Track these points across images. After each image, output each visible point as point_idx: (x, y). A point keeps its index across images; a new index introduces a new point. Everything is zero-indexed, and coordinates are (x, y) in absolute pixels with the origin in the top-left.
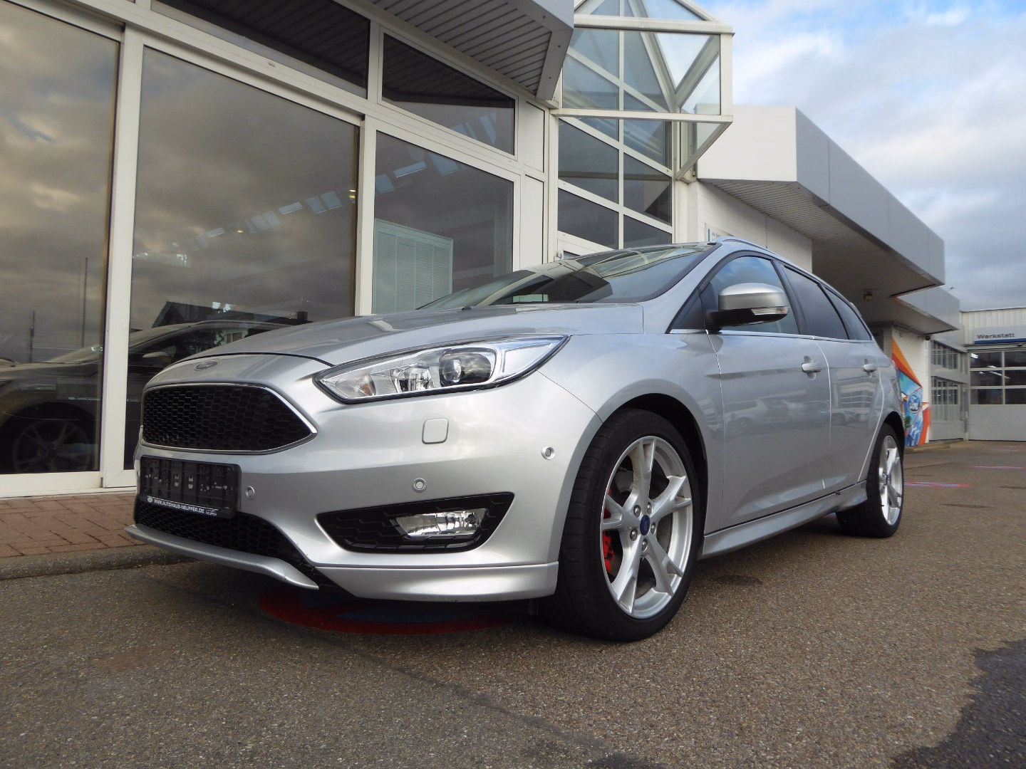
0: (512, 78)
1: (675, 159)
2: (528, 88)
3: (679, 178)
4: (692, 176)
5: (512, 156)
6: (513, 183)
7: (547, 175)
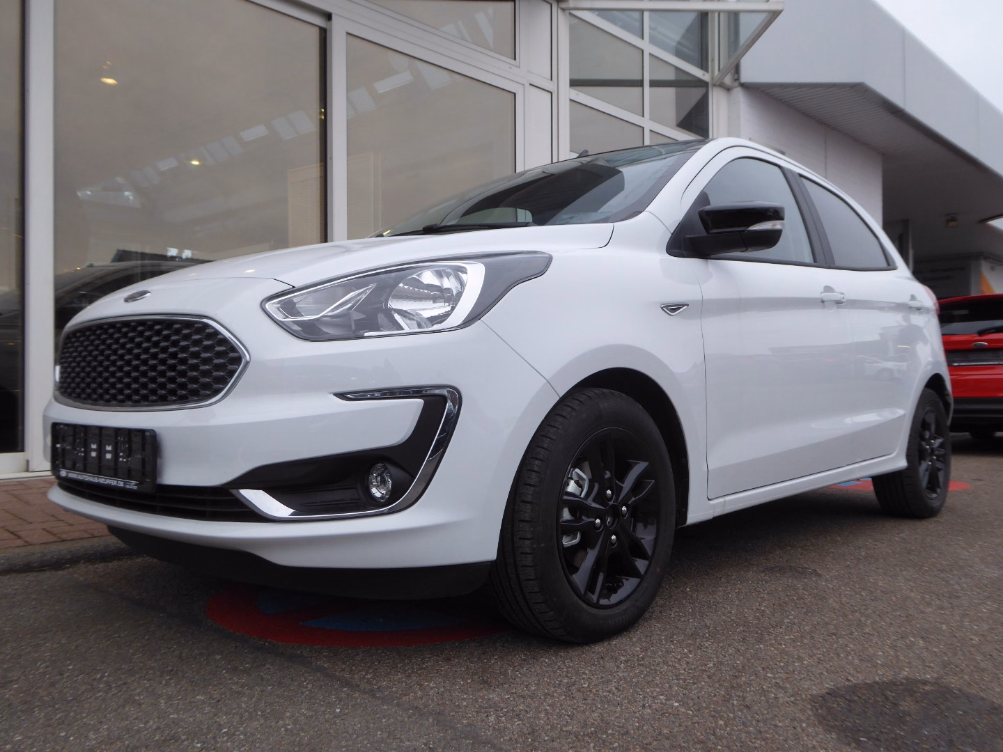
1: (713, 60)
3: (717, 84)
4: (734, 80)
5: (512, 61)
6: (515, 94)
7: (556, 82)
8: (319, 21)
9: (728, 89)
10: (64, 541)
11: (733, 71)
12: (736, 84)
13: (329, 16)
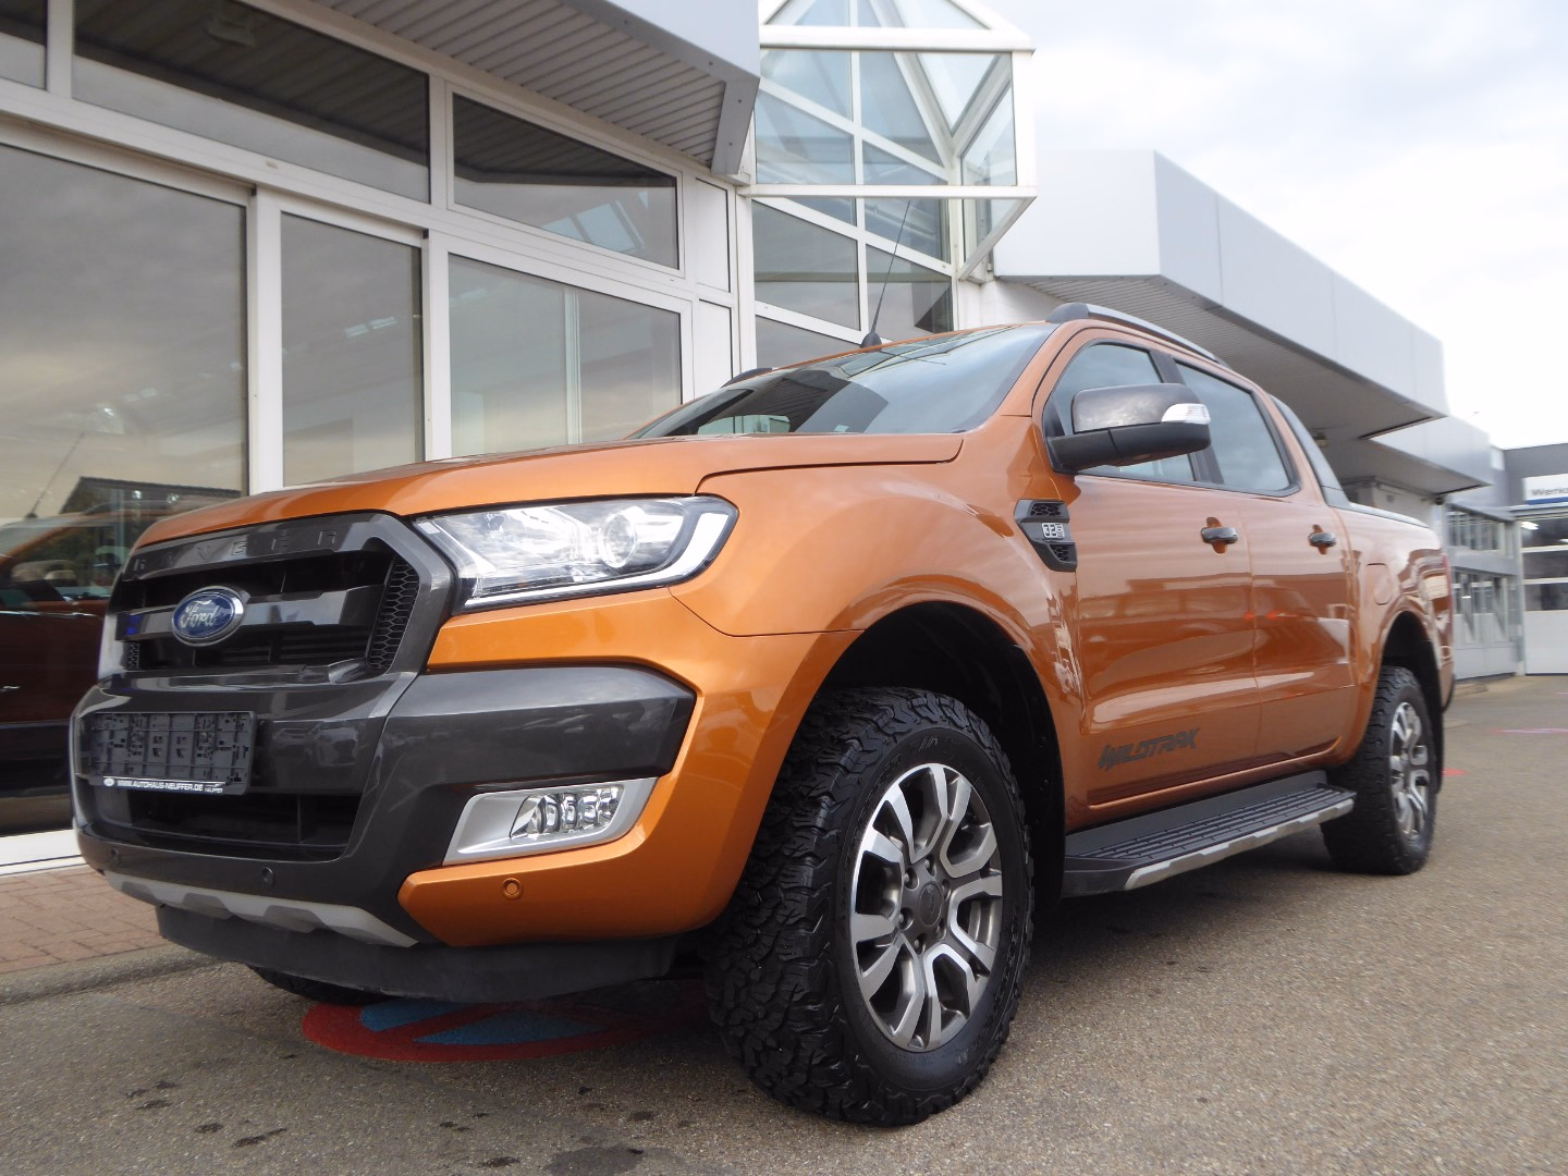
0: (669, 145)
1: (956, 246)
2: (697, 158)
3: (964, 278)
4: (986, 273)
5: (675, 271)
6: (679, 314)
7: (736, 294)
8: (413, 240)
9: (980, 284)
10: (105, 955)
11: (985, 260)
12: (990, 277)
13: (425, 233)
